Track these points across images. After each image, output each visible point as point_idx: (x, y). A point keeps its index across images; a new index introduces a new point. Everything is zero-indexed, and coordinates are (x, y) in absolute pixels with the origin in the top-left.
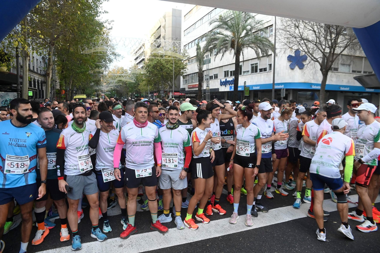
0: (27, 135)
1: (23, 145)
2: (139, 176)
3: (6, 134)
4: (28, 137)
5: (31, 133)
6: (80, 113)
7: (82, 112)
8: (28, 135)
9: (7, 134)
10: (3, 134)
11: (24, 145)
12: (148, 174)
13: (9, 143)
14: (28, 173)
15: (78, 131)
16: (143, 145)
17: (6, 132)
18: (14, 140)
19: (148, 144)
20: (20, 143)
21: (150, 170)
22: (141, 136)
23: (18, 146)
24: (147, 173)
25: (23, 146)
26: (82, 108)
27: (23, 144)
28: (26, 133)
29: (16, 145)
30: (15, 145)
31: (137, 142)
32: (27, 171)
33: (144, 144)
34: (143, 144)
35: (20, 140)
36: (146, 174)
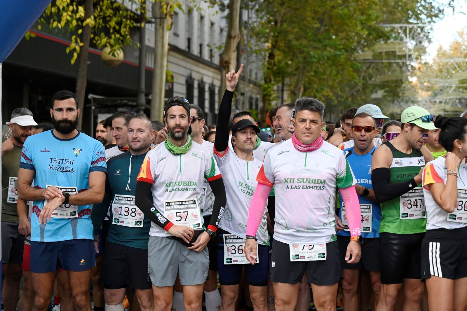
0: (75, 153)
1: (68, 169)
2: (297, 257)
3: (45, 151)
4: (76, 156)
5: (81, 150)
6: (177, 117)
7: (181, 116)
8: (77, 152)
9: (47, 151)
10: (41, 151)
11: (70, 169)
12: (317, 256)
13: (50, 165)
14: (77, 218)
15: (174, 152)
16: (307, 188)
17: (45, 149)
18: (55, 162)
19: (317, 185)
20: (64, 166)
21: (320, 248)
22: (303, 167)
23: (63, 172)
24: (315, 254)
25: (68, 171)
26: (182, 107)
27: (68, 167)
28: (74, 149)
29: (59, 170)
30: (57, 169)
31: (294, 179)
32: (75, 215)
33: (309, 185)
34: (307, 184)
35: (64, 161)
36: (313, 255)
